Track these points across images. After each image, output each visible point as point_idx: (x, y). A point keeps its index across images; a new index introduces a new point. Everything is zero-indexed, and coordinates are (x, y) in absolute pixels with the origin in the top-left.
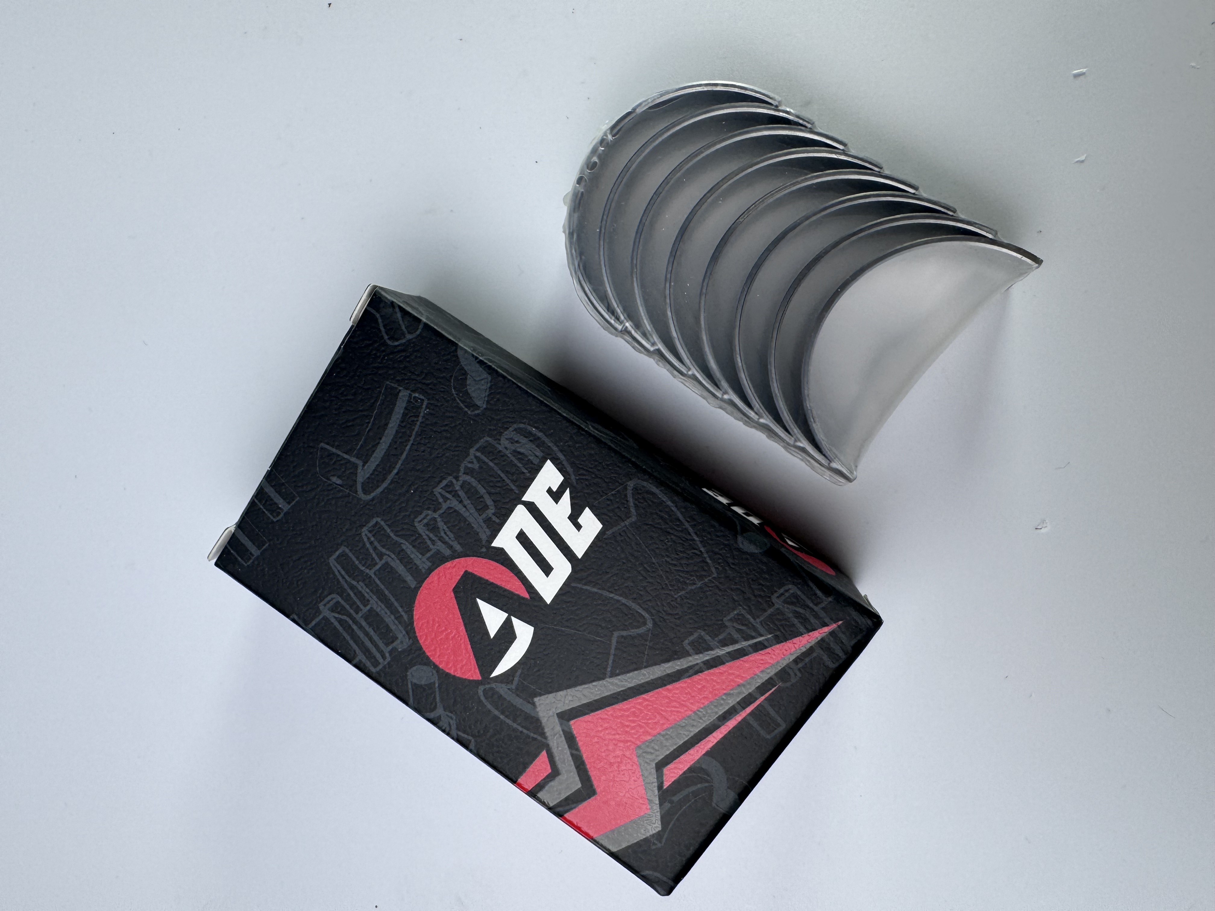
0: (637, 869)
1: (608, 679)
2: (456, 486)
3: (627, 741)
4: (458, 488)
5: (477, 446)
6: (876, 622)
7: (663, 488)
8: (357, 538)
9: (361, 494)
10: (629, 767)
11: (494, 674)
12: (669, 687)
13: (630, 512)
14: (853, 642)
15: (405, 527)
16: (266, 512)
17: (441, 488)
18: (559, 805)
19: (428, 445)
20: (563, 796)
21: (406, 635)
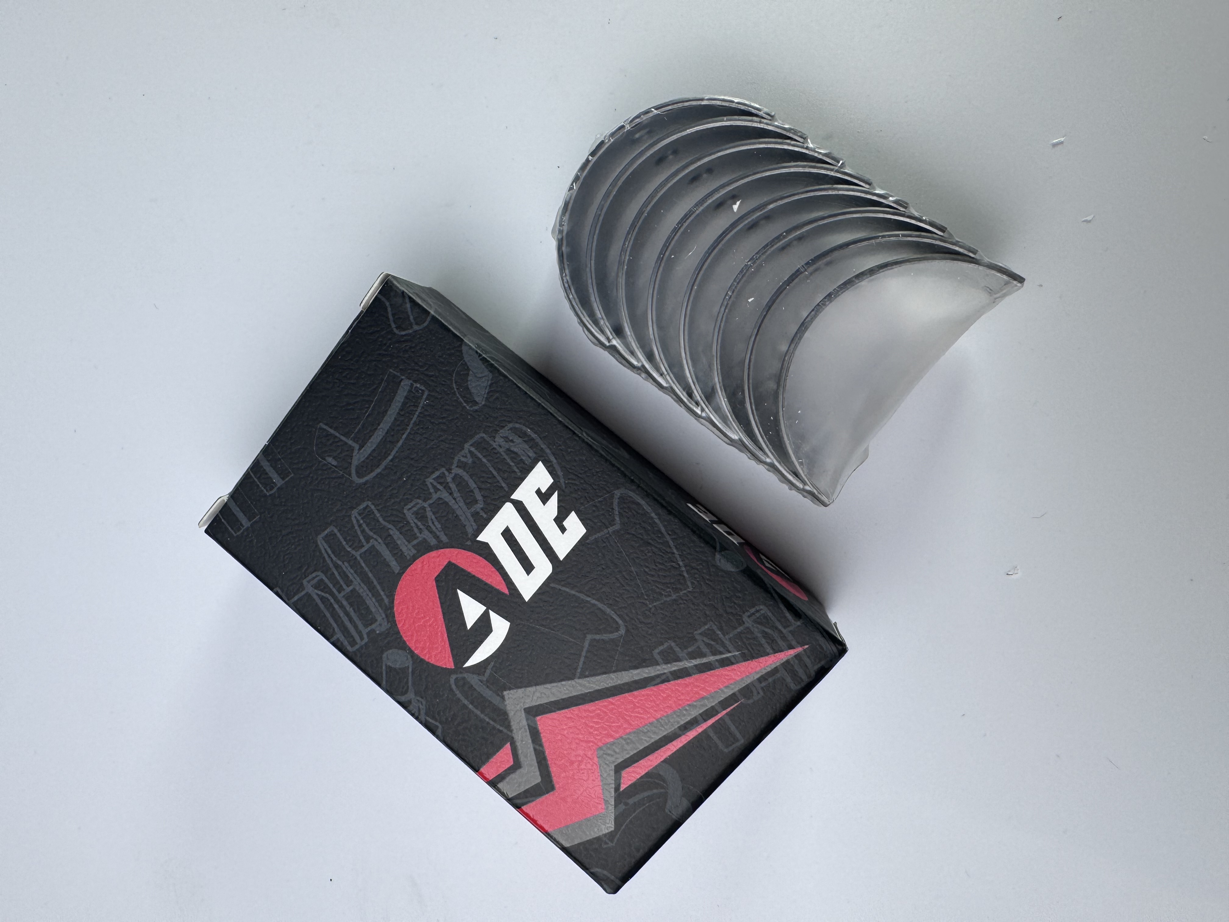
0: (588, 866)
1: (577, 680)
2: (447, 478)
3: (590, 742)
4: (449, 479)
5: (471, 442)
6: (841, 649)
7: (648, 500)
8: (347, 519)
9: (354, 477)
10: (589, 766)
11: (467, 665)
12: (635, 693)
13: (614, 520)
14: (816, 667)
15: (395, 513)
16: (260, 486)
17: (433, 479)
18: (518, 796)
19: (424, 436)
20: (522, 789)
21: (385, 620)
